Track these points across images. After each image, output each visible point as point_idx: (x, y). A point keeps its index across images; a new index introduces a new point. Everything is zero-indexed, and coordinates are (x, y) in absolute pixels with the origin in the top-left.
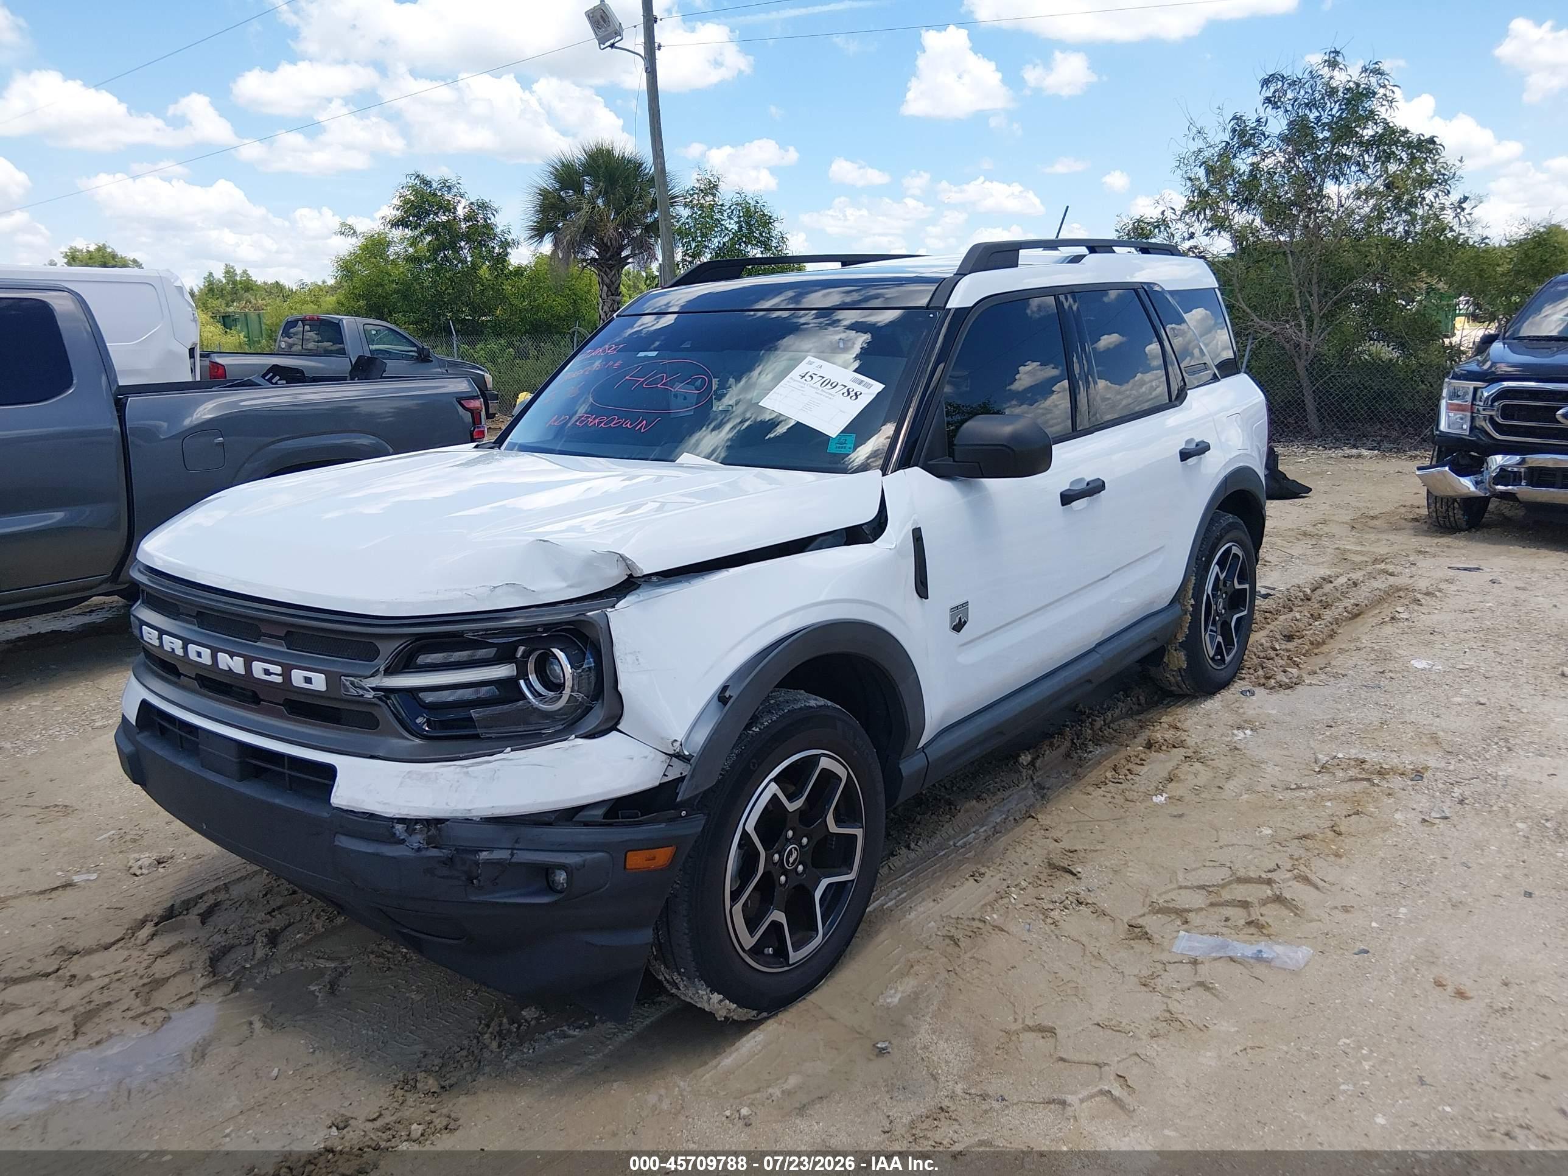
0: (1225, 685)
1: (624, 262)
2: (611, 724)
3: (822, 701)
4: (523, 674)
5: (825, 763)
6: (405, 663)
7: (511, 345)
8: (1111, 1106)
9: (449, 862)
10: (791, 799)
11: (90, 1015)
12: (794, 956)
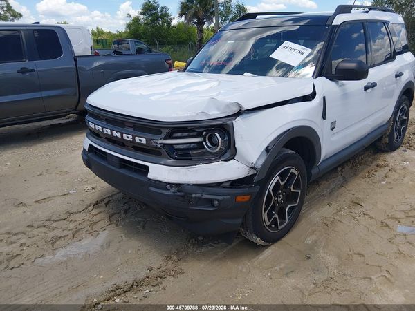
0: (397, 148)
1: (204, 23)
2: (232, 157)
3: (292, 152)
4: (205, 141)
5: (292, 171)
6: (169, 136)
7: (172, 48)
8: (386, 280)
9: (183, 197)
10: (282, 181)
11: (77, 232)
12: (280, 227)
